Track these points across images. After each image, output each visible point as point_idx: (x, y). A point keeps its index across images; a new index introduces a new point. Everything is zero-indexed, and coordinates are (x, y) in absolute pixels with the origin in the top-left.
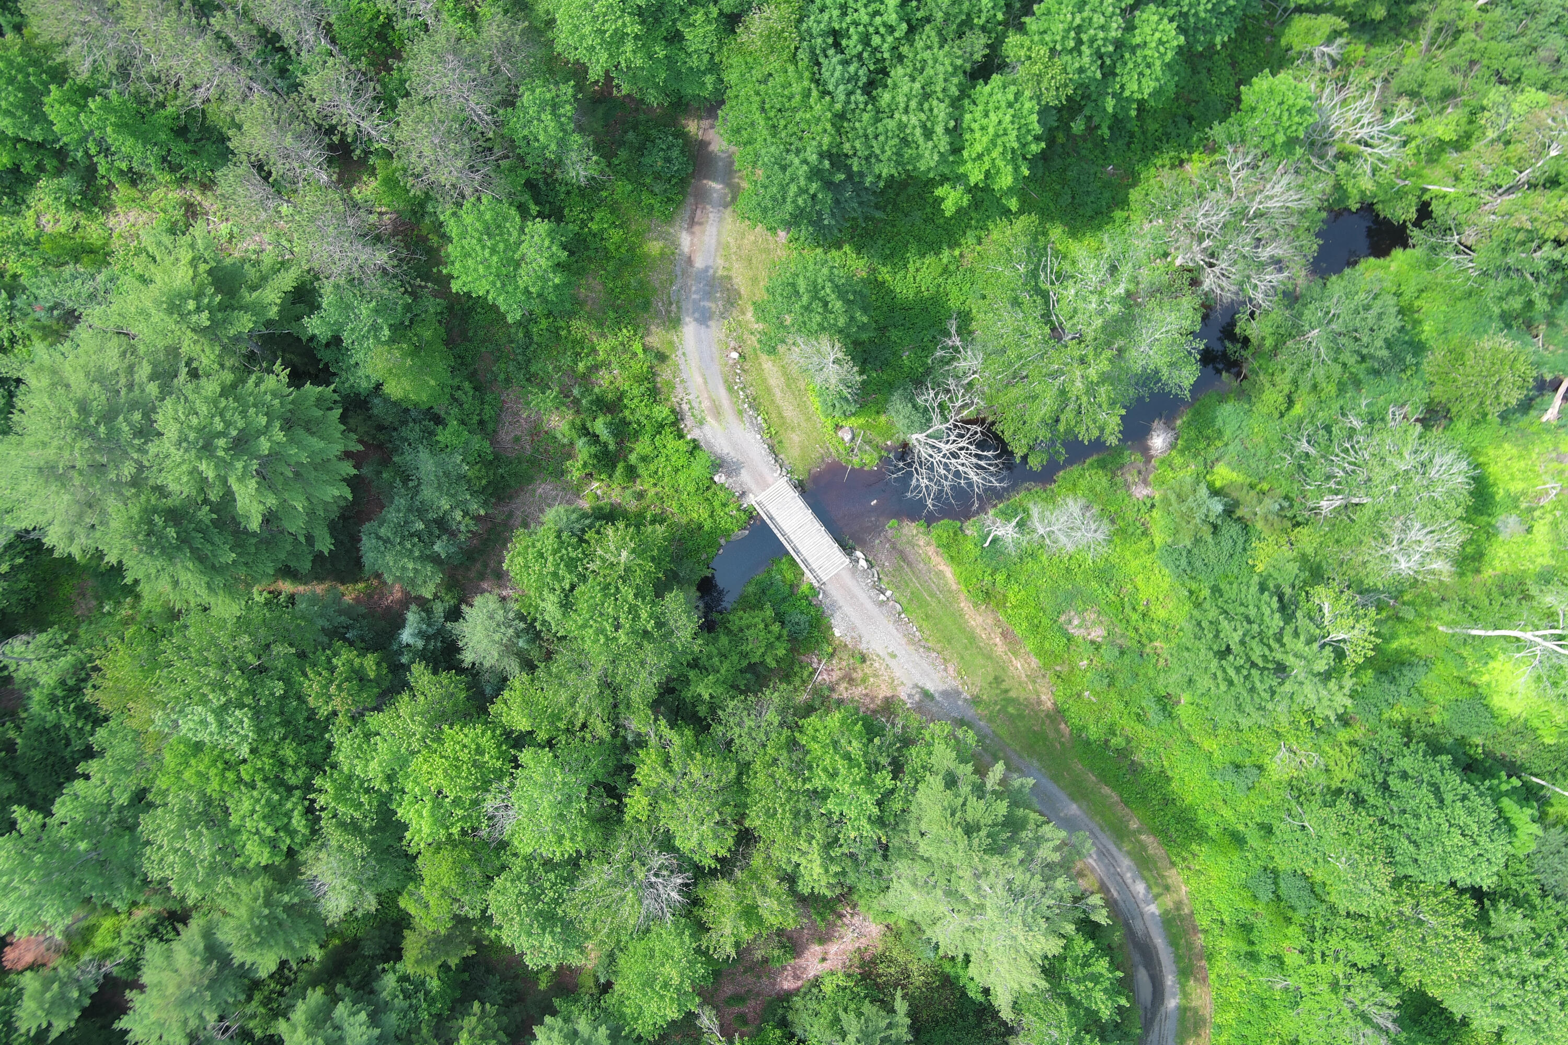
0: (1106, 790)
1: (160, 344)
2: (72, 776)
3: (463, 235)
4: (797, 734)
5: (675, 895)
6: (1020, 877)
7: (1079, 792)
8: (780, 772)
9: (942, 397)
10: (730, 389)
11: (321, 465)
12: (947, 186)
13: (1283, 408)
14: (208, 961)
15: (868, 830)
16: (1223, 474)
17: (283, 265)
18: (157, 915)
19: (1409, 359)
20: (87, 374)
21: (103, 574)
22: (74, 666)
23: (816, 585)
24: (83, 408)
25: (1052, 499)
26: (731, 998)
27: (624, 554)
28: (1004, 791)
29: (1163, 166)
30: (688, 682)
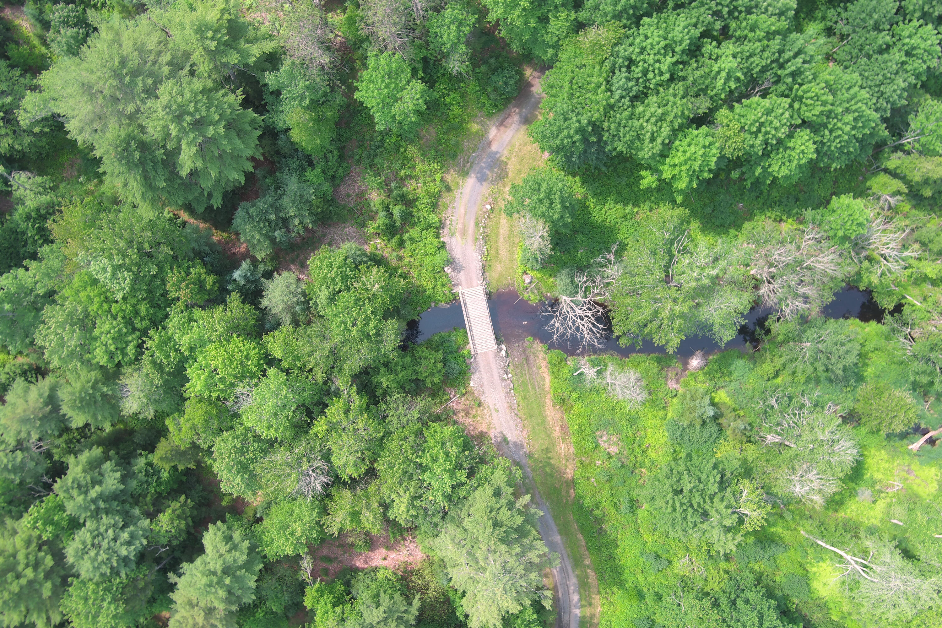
0: (580, 537)
1: (183, 47)
2: (19, 265)
3: (375, 69)
4: (424, 429)
5: (318, 486)
6: (512, 562)
7: (565, 531)
8: (406, 446)
9: (589, 283)
10: (477, 224)
11: (236, 157)
12: (648, 172)
13: (771, 376)
14: (46, 404)
15: (440, 499)
16: (722, 396)
17: (271, 37)
18: (30, 365)
19: (852, 382)
20: (135, 44)
21: (88, 160)
22: (48, 204)
23: (473, 353)
24: (123, 62)
25: (622, 366)
26: (324, 557)
27: (377, 286)
28: (524, 512)
29: (770, 218)
30: (378, 373)
